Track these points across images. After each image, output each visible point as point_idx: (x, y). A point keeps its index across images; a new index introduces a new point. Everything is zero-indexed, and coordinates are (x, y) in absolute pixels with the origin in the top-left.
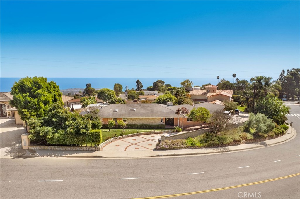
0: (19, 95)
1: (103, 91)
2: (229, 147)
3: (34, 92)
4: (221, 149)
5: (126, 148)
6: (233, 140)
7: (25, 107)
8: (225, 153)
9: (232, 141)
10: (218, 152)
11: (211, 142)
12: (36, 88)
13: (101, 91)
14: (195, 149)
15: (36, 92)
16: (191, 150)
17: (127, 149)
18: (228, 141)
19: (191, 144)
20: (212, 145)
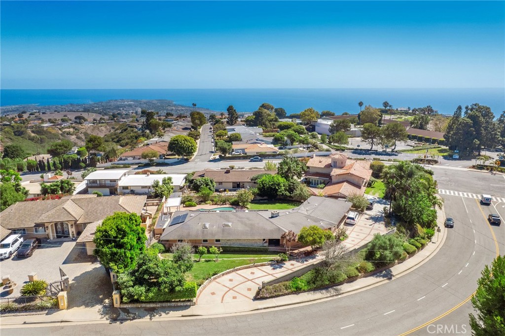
0: (105, 247)
1: (177, 140)
2: (341, 286)
3: (120, 241)
4: (332, 291)
5: (223, 297)
6: (348, 277)
7: (111, 260)
8: (335, 297)
9: (346, 278)
10: (327, 297)
11: (319, 283)
12: (121, 236)
13: (174, 141)
14: (300, 294)
15: (122, 240)
16: (295, 295)
17: (224, 299)
18: (341, 279)
19: (296, 289)
20: (321, 286)
